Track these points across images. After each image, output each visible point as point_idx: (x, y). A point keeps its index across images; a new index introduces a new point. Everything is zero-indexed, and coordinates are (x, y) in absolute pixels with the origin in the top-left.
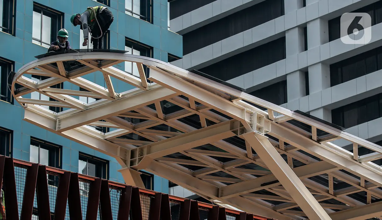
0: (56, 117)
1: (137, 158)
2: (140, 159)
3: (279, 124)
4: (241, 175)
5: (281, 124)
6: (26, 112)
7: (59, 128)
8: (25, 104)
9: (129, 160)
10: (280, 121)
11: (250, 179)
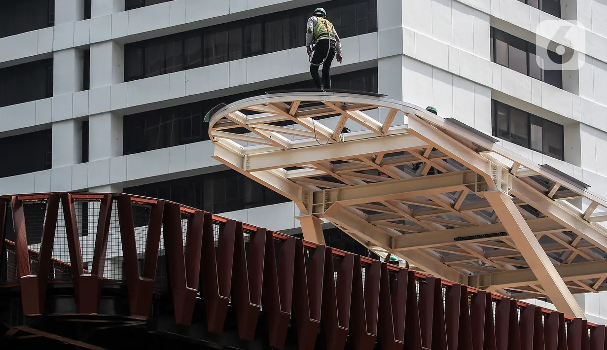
0: (243, 151)
1: (324, 203)
2: (327, 206)
3: (519, 178)
4: (429, 225)
5: (521, 179)
6: (216, 148)
7: (248, 167)
8: (215, 138)
9: (311, 204)
10: (521, 175)
11: (437, 229)
